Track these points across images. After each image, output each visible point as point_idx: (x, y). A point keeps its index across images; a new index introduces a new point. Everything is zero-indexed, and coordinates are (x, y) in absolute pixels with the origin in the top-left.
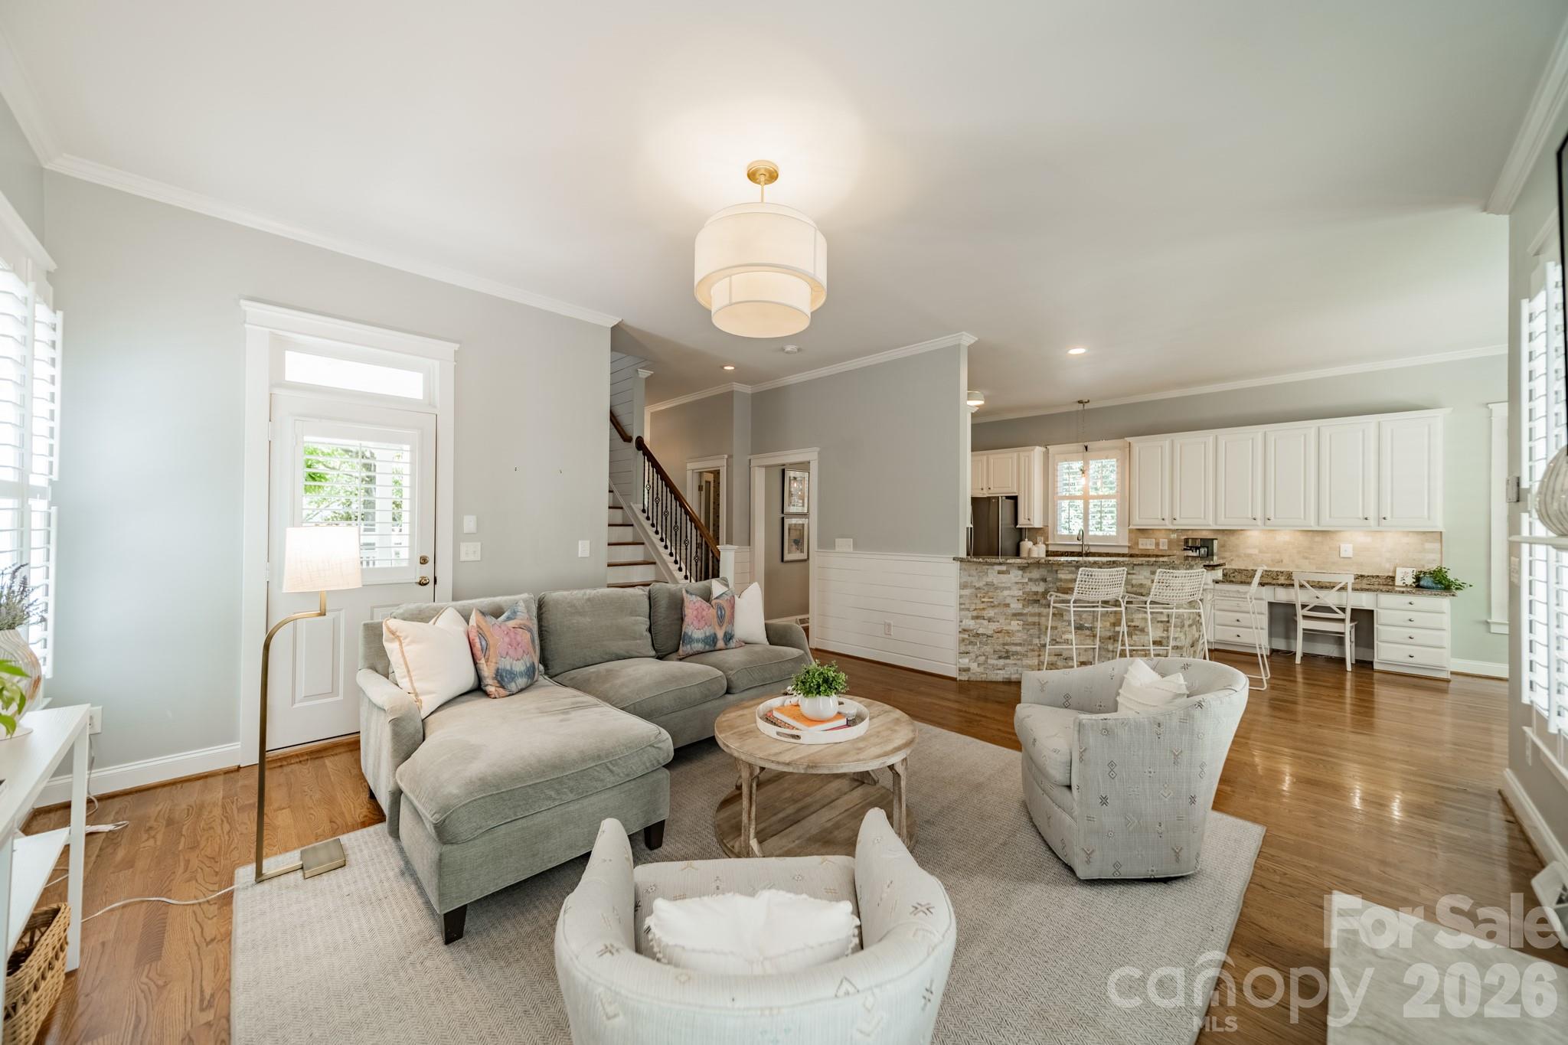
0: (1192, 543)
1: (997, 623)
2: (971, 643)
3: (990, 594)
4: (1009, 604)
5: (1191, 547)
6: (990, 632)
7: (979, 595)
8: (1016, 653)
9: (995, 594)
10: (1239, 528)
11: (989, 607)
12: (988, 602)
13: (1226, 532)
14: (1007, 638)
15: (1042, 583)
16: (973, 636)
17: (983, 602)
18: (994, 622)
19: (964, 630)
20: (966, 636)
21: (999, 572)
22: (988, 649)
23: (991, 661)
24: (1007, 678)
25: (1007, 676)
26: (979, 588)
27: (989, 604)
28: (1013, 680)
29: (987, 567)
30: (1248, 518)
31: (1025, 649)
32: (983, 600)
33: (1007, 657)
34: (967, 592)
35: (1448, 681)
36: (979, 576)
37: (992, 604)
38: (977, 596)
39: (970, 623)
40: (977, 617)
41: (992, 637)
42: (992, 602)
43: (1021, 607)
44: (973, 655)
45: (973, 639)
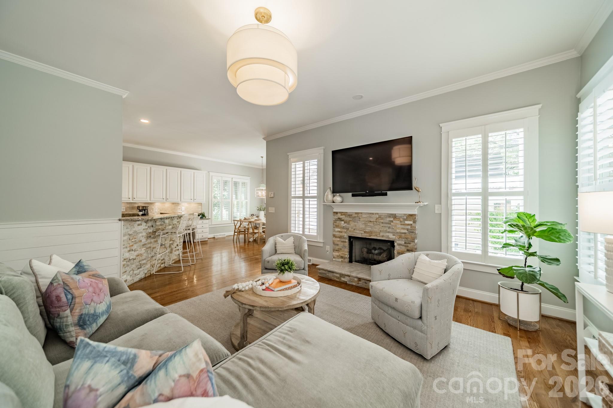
0: (142, 208)
1: (137, 251)
2: (128, 265)
3: (135, 237)
4: (141, 240)
5: (142, 210)
6: (134, 257)
7: (131, 238)
8: (144, 264)
9: (136, 236)
10: (154, 202)
11: (134, 244)
12: (134, 241)
13: (149, 204)
14: (141, 258)
15: (152, 228)
16: (128, 261)
17: (132, 242)
18: (136, 251)
19: (125, 259)
20: (125, 263)
21: (139, 225)
22: (134, 266)
23: (135, 272)
24: (140, 278)
25: (140, 277)
26: (131, 235)
27: (135, 242)
28: (142, 278)
29: (134, 223)
30: (161, 199)
31: (146, 261)
32: (132, 240)
33: (141, 267)
34: (126, 238)
35: (207, 241)
36: (131, 228)
37: (136, 242)
38: (130, 239)
39: (127, 255)
40: (129, 251)
41: (135, 259)
42: (136, 241)
43: (145, 241)
44: (128, 272)
45: (128, 263)
